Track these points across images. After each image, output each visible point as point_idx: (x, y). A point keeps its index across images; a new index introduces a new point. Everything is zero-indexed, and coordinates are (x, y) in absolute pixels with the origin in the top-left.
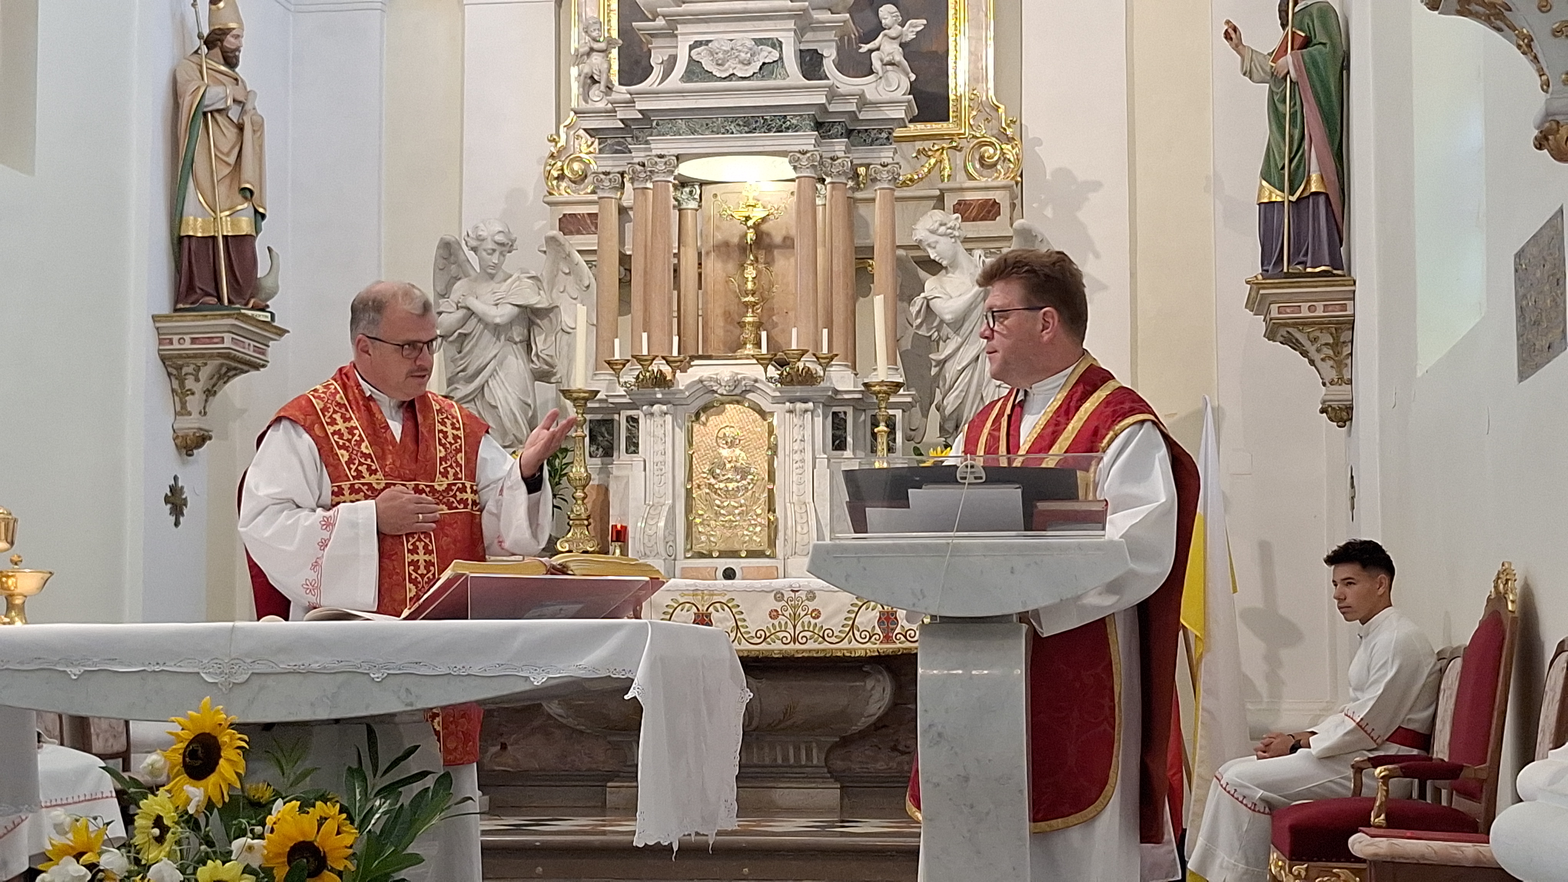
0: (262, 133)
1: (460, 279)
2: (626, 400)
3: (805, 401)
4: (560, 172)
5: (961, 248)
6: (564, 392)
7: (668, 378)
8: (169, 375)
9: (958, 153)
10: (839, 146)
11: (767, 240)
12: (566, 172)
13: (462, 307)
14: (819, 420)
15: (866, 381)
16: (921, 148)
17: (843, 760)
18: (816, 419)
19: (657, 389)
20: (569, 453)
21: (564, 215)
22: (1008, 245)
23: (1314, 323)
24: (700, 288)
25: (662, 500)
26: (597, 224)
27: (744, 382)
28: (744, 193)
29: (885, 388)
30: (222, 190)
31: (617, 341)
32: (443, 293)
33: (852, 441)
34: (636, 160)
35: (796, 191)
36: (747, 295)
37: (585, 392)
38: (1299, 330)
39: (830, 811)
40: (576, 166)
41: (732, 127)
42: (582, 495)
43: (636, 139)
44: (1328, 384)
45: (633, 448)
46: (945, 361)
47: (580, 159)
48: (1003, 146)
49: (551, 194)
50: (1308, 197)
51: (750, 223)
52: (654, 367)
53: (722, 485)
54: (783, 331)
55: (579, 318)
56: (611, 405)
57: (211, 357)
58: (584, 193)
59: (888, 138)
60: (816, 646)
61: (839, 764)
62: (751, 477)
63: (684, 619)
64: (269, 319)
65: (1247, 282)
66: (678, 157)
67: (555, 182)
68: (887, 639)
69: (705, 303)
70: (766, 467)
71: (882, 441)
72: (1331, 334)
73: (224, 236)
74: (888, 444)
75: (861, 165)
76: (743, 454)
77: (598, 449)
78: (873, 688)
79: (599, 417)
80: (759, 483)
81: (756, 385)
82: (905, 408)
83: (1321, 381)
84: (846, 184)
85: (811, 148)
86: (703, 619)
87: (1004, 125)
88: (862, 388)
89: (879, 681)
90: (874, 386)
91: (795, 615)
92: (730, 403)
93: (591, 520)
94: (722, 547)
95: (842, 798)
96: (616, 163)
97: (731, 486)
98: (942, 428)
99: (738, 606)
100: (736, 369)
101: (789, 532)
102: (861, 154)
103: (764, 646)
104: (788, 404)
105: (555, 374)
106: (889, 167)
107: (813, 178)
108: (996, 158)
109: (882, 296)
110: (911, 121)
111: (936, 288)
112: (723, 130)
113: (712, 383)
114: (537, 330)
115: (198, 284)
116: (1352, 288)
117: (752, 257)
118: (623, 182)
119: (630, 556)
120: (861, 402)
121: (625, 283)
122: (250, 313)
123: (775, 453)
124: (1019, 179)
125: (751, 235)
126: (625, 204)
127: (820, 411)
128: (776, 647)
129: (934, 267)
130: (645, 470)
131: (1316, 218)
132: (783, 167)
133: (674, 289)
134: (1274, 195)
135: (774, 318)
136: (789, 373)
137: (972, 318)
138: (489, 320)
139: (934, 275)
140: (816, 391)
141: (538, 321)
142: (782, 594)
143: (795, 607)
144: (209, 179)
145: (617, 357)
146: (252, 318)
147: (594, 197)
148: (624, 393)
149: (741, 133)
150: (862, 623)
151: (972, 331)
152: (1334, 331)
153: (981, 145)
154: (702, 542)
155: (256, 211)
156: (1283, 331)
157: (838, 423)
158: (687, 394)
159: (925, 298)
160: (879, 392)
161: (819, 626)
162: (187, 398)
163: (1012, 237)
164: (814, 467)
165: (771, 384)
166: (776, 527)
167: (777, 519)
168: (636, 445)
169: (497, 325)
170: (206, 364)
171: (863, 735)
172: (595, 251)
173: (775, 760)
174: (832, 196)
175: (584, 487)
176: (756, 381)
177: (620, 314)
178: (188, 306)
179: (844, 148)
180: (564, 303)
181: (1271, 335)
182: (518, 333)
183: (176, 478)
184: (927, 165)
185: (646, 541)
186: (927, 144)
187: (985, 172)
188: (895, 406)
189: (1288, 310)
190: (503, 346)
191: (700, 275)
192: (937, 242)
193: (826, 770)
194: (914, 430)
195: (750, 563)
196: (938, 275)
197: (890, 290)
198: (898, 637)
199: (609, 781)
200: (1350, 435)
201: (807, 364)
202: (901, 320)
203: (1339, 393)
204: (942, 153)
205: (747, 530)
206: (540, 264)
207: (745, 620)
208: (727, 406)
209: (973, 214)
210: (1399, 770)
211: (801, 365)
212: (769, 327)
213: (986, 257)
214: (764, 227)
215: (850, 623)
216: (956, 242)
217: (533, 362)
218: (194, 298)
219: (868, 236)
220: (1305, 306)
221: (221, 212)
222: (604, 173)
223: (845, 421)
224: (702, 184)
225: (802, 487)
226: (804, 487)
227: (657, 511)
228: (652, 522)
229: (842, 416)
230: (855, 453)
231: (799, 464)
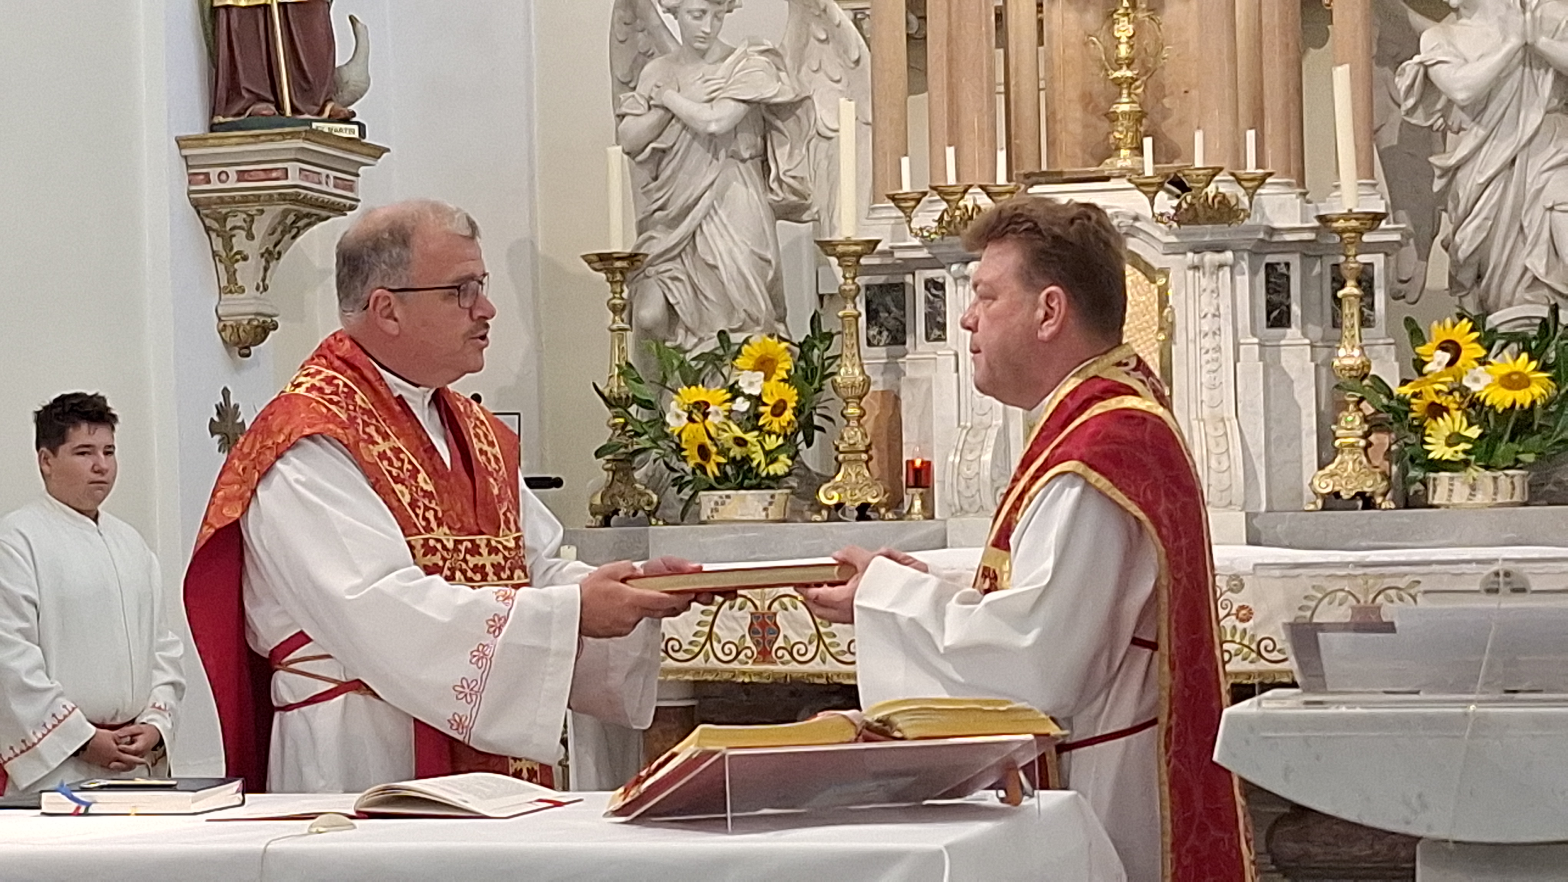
1: (651, 57)
2: (924, 253)
3: (1219, 249)
6: (824, 245)
8: (208, 230)
13: (656, 106)
14: (1243, 281)
15: (1322, 211)
17: (1295, 842)
18: (1238, 278)
20: (834, 343)
24: (1041, 42)
25: (986, 420)
29: (1354, 223)
31: (906, 163)
32: (624, 83)
33: (1299, 312)
36: (1121, 66)
37: (856, 243)
42: (858, 411)
45: (937, 332)
46: (1458, 167)
54: (1180, 130)
56: (899, 263)
70: (1157, 360)
71: (1351, 312)
73: (280, 5)
77: (880, 334)
79: (881, 281)
81: (1138, 224)
88: (1316, 223)
90: (1337, 220)
93: (872, 453)
98: (1455, 284)
104: (1190, 255)
105: (808, 208)
109: (1347, 67)
111: (1440, 46)
114: (777, 137)
115: (244, 83)
117: (1126, 3)
119: (935, 510)
120: (1312, 246)
121: (916, 41)
123: (1171, 337)
127: (1245, 265)
129: (1436, 7)
130: (957, 370)
133: (998, 47)
135: (1165, 102)
136: (1191, 205)
137: (1501, 97)
138: (700, 126)
139: (1437, 21)
140: (1237, 232)
141: (779, 124)
146: (330, 135)
148: (920, 244)
151: (1503, 115)
157: (1276, 282)
159: (1421, 63)
160: (1345, 230)
161: (1250, 633)
162: (237, 266)
164: (1236, 360)
165: (1162, 225)
168: (943, 327)
169: (713, 135)
170: (262, 212)
175: (859, 399)
176: (1136, 218)
177: (910, 92)
178: (230, 121)
180: (820, 90)
182: (746, 145)
183: (226, 394)
185: (962, 487)
188: (1372, 247)
190: (723, 168)
196: (1444, 22)
197: (1360, 54)
201: (1222, 190)
211: (1211, 191)
212: (1157, 120)
217: (772, 189)
218: (239, 107)
223: (1288, 278)
225: (1217, 392)
226: (1221, 392)
227: (979, 439)
228: (970, 457)
229: (1282, 269)
230: (1305, 335)
231: (1211, 355)
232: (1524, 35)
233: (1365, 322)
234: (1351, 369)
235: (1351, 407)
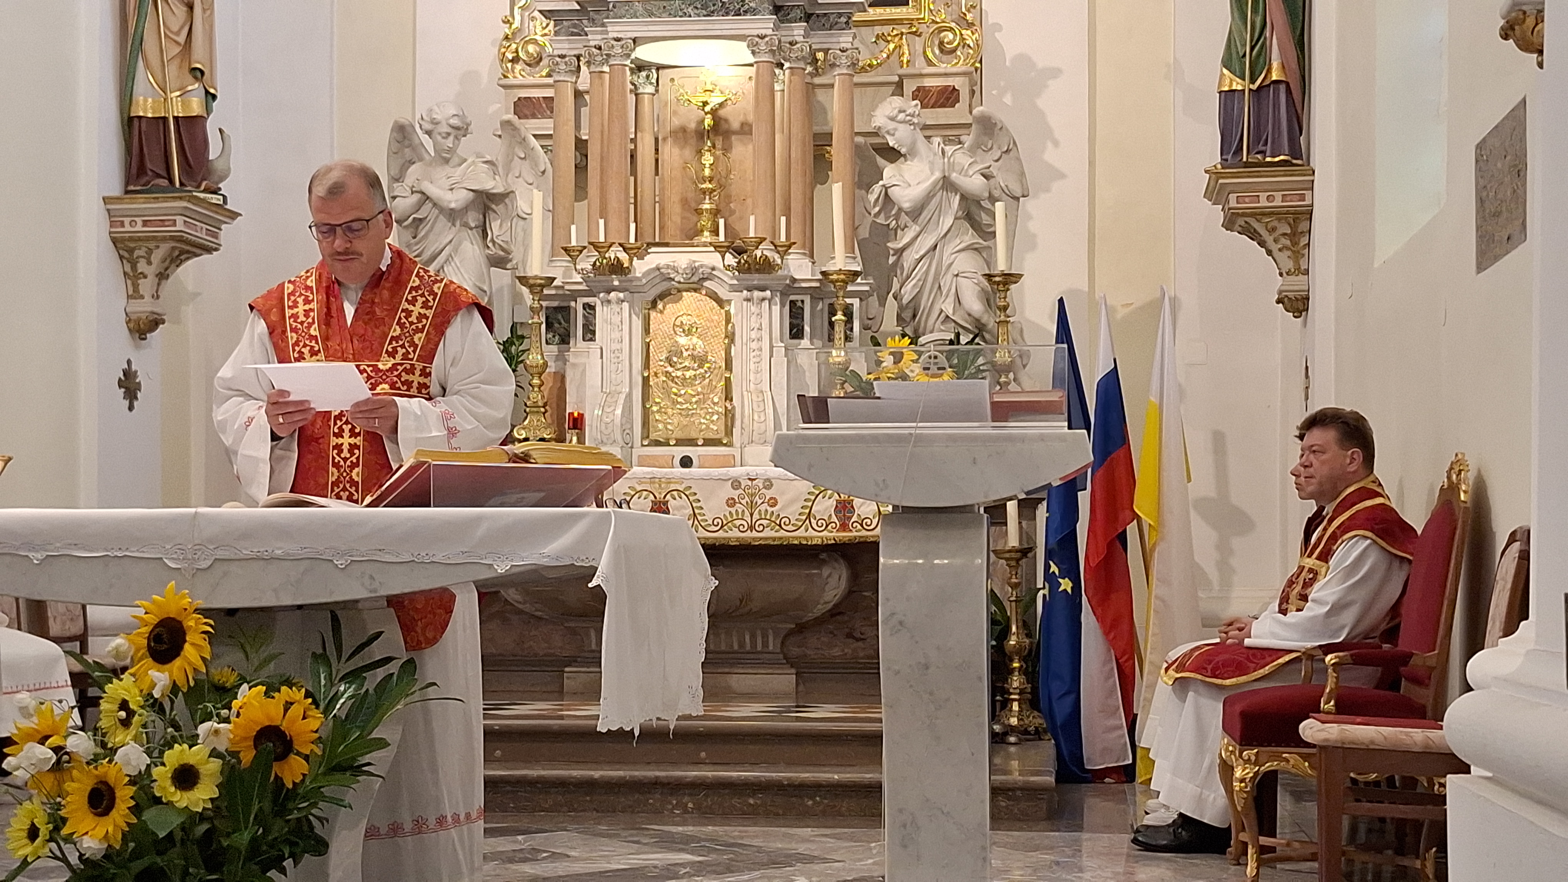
0: (212, 13)
1: (414, 163)
2: (583, 287)
3: (763, 289)
4: (515, 55)
5: (920, 136)
6: (520, 279)
7: (625, 266)
8: (121, 257)
9: (917, 38)
10: (798, 30)
11: (724, 126)
12: (521, 54)
13: (417, 192)
14: (776, 309)
15: (824, 269)
16: (880, 33)
17: (799, 647)
18: (773, 307)
19: (614, 276)
20: (526, 340)
21: (519, 99)
22: (966, 131)
23: (1272, 213)
24: (657, 174)
25: (619, 388)
26: (553, 108)
27: (701, 270)
28: (702, 78)
29: (842, 277)
30: (172, 71)
31: (573, 228)
32: (396, 177)
33: (809, 330)
34: (592, 43)
35: (754, 76)
36: (705, 182)
37: (541, 278)
38: (1258, 221)
39: (785, 696)
40: (531, 48)
41: (690, 10)
42: (538, 382)
43: (593, 21)
44: (1285, 274)
45: (589, 336)
46: (903, 249)
47: (535, 42)
48: (963, 32)
49: (505, 77)
50: (1269, 86)
51: (707, 109)
52: (611, 254)
53: (679, 373)
54: (741, 218)
55: (535, 203)
56: (568, 293)
57: (164, 239)
58: (539, 76)
59: (847, 23)
60: (773, 534)
61: (795, 651)
62: (707, 365)
63: (639, 507)
64: (221, 202)
65: (1206, 172)
66: (634, 40)
67: (509, 65)
68: (844, 527)
69: (662, 189)
70: (724, 355)
71: (839, 330)
72: (1289, 224)
73: (174, 117)
74: (845, 332)
75: (819, 50)
76: (700, 342)
77: (554, 336)
78: (829, 576)
79: (555, 304)
80: (716, 371)
81: (714, 272)
82: (862, 296)
83: (1278, 271)
84: (805, 70)
85: (770, 32)
86: (660, 507)
87: (964, 10)
88: (820, 277)
89: (835, 568)
90: (832, 275)
91: (752, 503)
92: (687, 291)
93: (547, 408)
94: (679, 434)
95: (797, 684)
96: (572, 46)
97: (688, 374)
98: (900, 318)
99: (695, 494)
100: (694, 257)
101: (746, 420)
102: (819, 39)
103: (721, 534)
104: (745, 292)
105: (511, 260)
106: (849, 52)
107: (772, 63)
108: (955, 44)
109: (841, 183)
110: (870, 6)
111: (894, 176)
112: (680, 13)
113: (669, 271)
114: (492, 215)
115: (149, 165)
116: (1311, 178)
117: (709, 144)
118: (579, 66)
119: (587, 444)
120: (817, 290)
121: (581, 169)
122: (202, 195)
123: (732, 341)
124: (978, 65)
125: (708, 121)
126: (581, 88)
127: (777, 300)
128: (733, 535)
129: (892, 154)
130: (602, 357)
131: (1276, 106)
132: (741, 52)
133: (631, 175)
134: (1234, 84)
135: (731, 205)
136: (746, 261)
137: (930, 207)
138: (445, 204)
139: (892, 163)
140: (772, 280)
141: (493, 206)
142: (740, 483)
143: (753, 495)
144: (159, 58)
145: (574, 243)
146: (204, 200)
147: (550, 81)
148: (581, 280)
149: (699, 16)
150: (819, 512)
151: (930, 219)
152: (1292, 222)
153: (941, 30)
154: (660, 430)
155: (207, 92)
156: (1241, 221)
157: (796, 312)
158: (644, 281)
159: (883, 186)
160: (837, 281)
161: (775, 514)
162: (139, 281)
163: (971, 124)
164: (771, 356)
165: (729, 272)
166: (733, 416)
167: (734, 408)
168: (593, 333)
169: (452, 209)
170: (158, 247)
171: (820, 621)
172: (551, 135)
173: (732, 646)
174: (790, 81)
175: (540, 374)
176: (713, 269)
177: (576, 200)
178: (139, 188)
179: (802, 32)
180: (520, 189)
181: (1229, 225)
182: (473, 218)
183: (129, 362)
184: (886, 50)
185: (603, 428)
186: (886, 29)
187: (945, 58)
188: (853, 295)
189: (1247, 200)
190: (459, 231)
191: (657, 160)
192: (895, 129)
193: (781, 656)
194: (870, 319)
195: (706, 451)
196: (897, 163)
197: (848, 178)
198: (854, 525)
199: (566, 666)
200: (1305, 326)
201: (765, 252)
202: (859, 209)
203: (1297, 283)
204: (901, 39)
205: (704, 418)
206: (496, 149)
207: (702, 508)
208: (684, 294)
209: (932, 101)
210: (1349, 658)
211: (758, 253)
212: (727, 214)
213: (945, 145)
214: (722, 113)
215: (807, 511)
216: (915, 129)
217: (488, 247)
218: (144, 180)
219: (826, 124)
220: (1263, 196)
221: (171, 92)
222: (559, 56)
223: (803, 309)
224: (659, 68)
225: (759, 375)
226: (761, 376)
227: (614, 400)
228: (609, 410)
229: (799, 304)
230: (812, 344)
231: (757, 353)
232: (944, 171)
233: (848, 339)
234: (839, 364)
235: (838, 387)
